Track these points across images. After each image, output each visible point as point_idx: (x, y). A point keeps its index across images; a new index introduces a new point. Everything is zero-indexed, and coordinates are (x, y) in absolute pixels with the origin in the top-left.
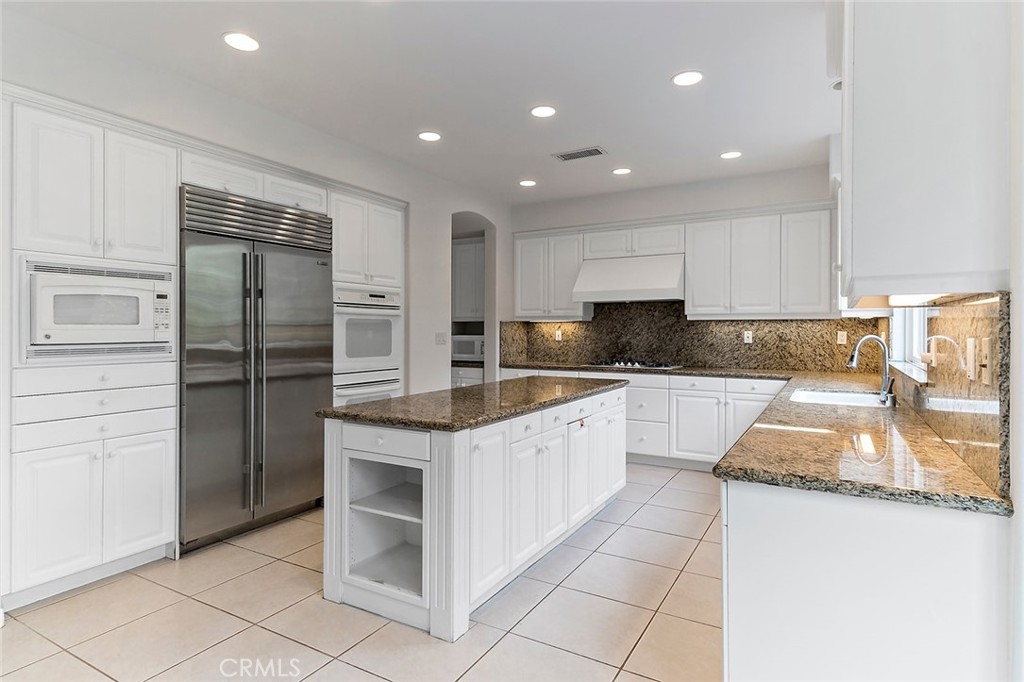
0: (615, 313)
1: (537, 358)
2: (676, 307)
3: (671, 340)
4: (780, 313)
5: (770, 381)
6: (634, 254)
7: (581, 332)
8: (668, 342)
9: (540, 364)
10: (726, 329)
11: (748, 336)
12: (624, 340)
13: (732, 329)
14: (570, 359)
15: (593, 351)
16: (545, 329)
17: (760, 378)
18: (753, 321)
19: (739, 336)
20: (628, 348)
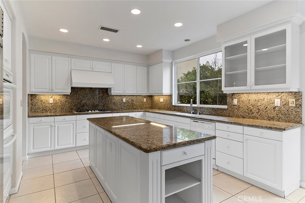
0: (80, 92)
1: (38, 112)
2: (105, 91)
3: (101, 102)
4: (136, 93)
5: (137, 112)
6: (93, 70)
7: (64, 99)
8: (100, 102)
9: (39, 114)
10: (118, 98)
11: (124, 100)
12: (83, 102)
13: (120, 98)
14: (57, 111)
15: (70, 107)
16: (43, 98)
17: (138, 112)
18: (126, 95)
19: (122, 100)
20: (85, 105)
